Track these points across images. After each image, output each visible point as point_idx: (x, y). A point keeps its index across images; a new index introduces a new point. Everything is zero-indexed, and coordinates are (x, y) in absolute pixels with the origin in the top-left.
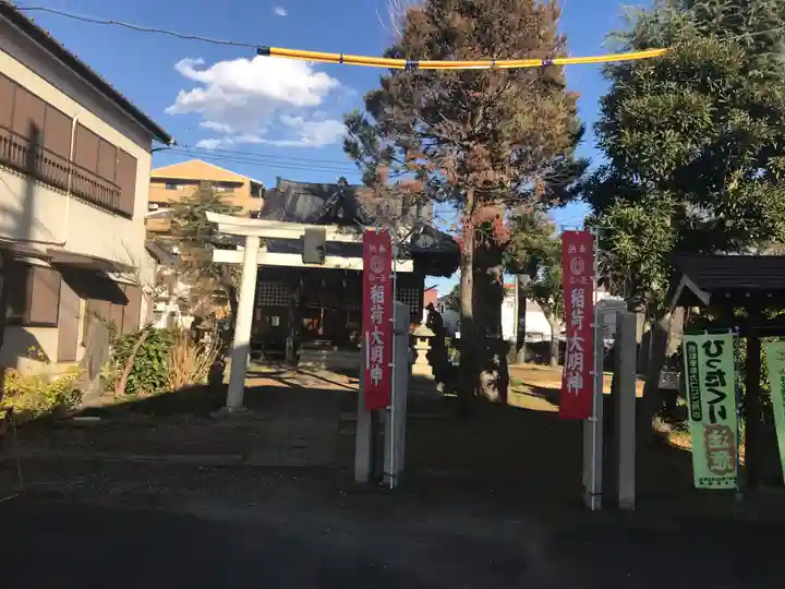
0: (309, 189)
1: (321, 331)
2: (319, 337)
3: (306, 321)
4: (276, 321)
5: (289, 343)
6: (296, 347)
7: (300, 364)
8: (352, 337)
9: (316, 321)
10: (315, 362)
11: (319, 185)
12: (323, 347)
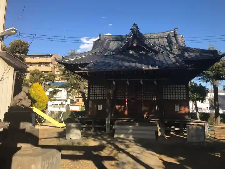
0: (116, 38)
1: (126, 113)
2: (126, 117)
3: (117, 107)
4: (100, 107)
5: (108, 122)
6: (112, 123)
7: (116, 136)
8: (145, 116)
9: (123, 106)
10: (125, 134)
11: (121, 36)
12: (129, 123)
